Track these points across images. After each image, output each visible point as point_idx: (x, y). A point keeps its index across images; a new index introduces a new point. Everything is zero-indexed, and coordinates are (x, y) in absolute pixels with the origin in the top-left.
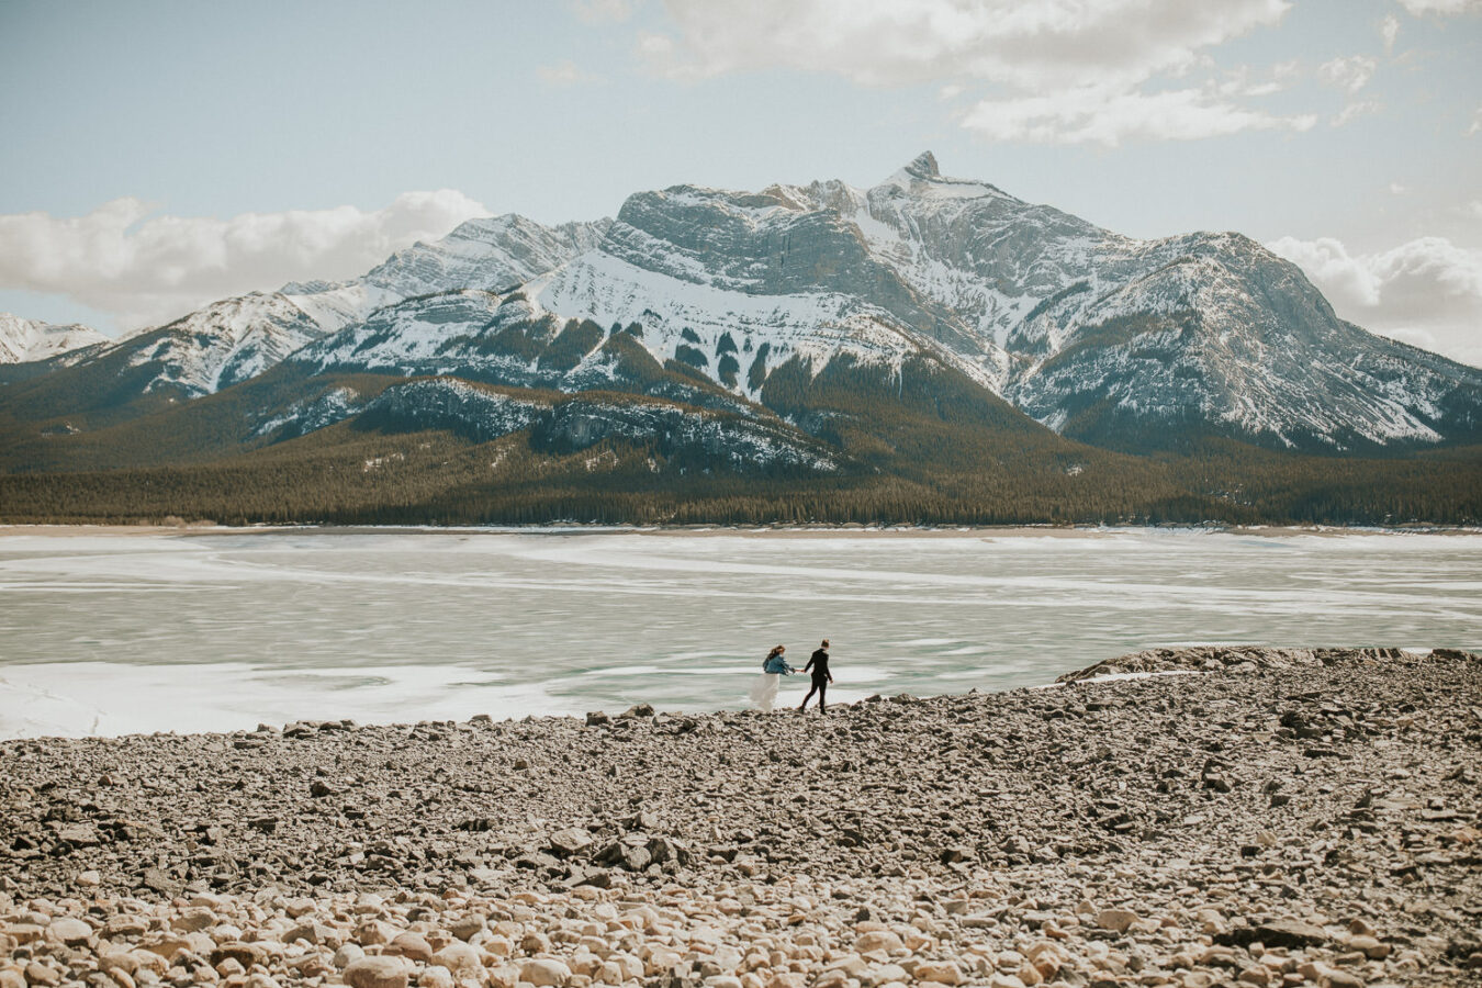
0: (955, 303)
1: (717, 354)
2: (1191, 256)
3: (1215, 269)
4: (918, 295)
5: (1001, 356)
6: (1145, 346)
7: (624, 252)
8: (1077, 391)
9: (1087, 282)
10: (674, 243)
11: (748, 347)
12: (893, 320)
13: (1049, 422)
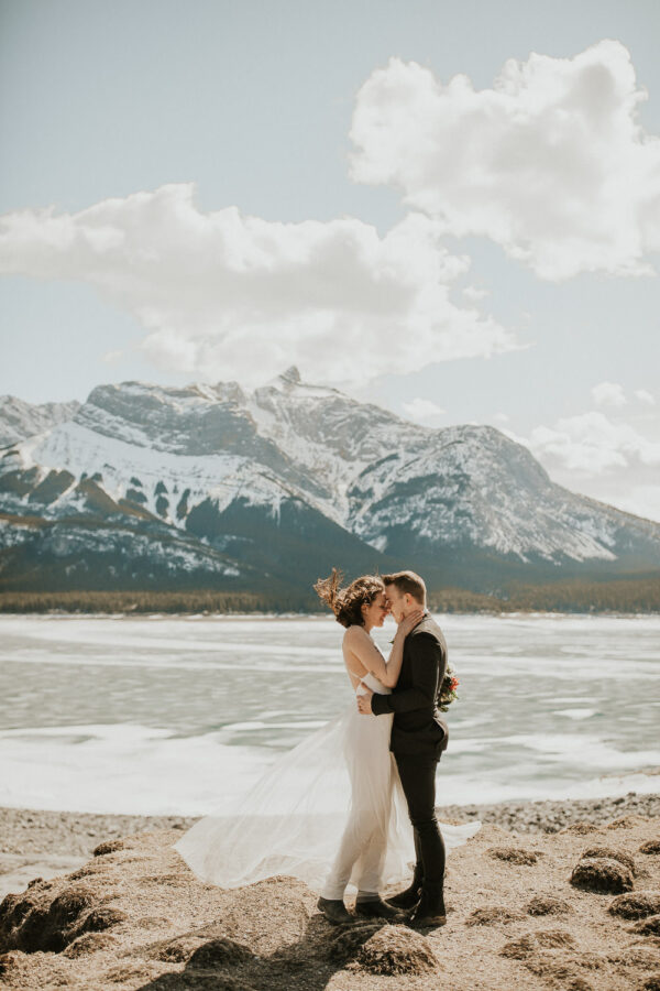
0: (313, 464)
1: (155, 495)
2: (462, 439)
3: (478, 448)
4: (290, 459)
5: (345, 502)
6: (435, 496)
7: (91, 424)
8: (393, 524)
9: (397, 454)
10: (125, 419)
11: (175, 491)
12: (274, 475)
13: (375, 544)
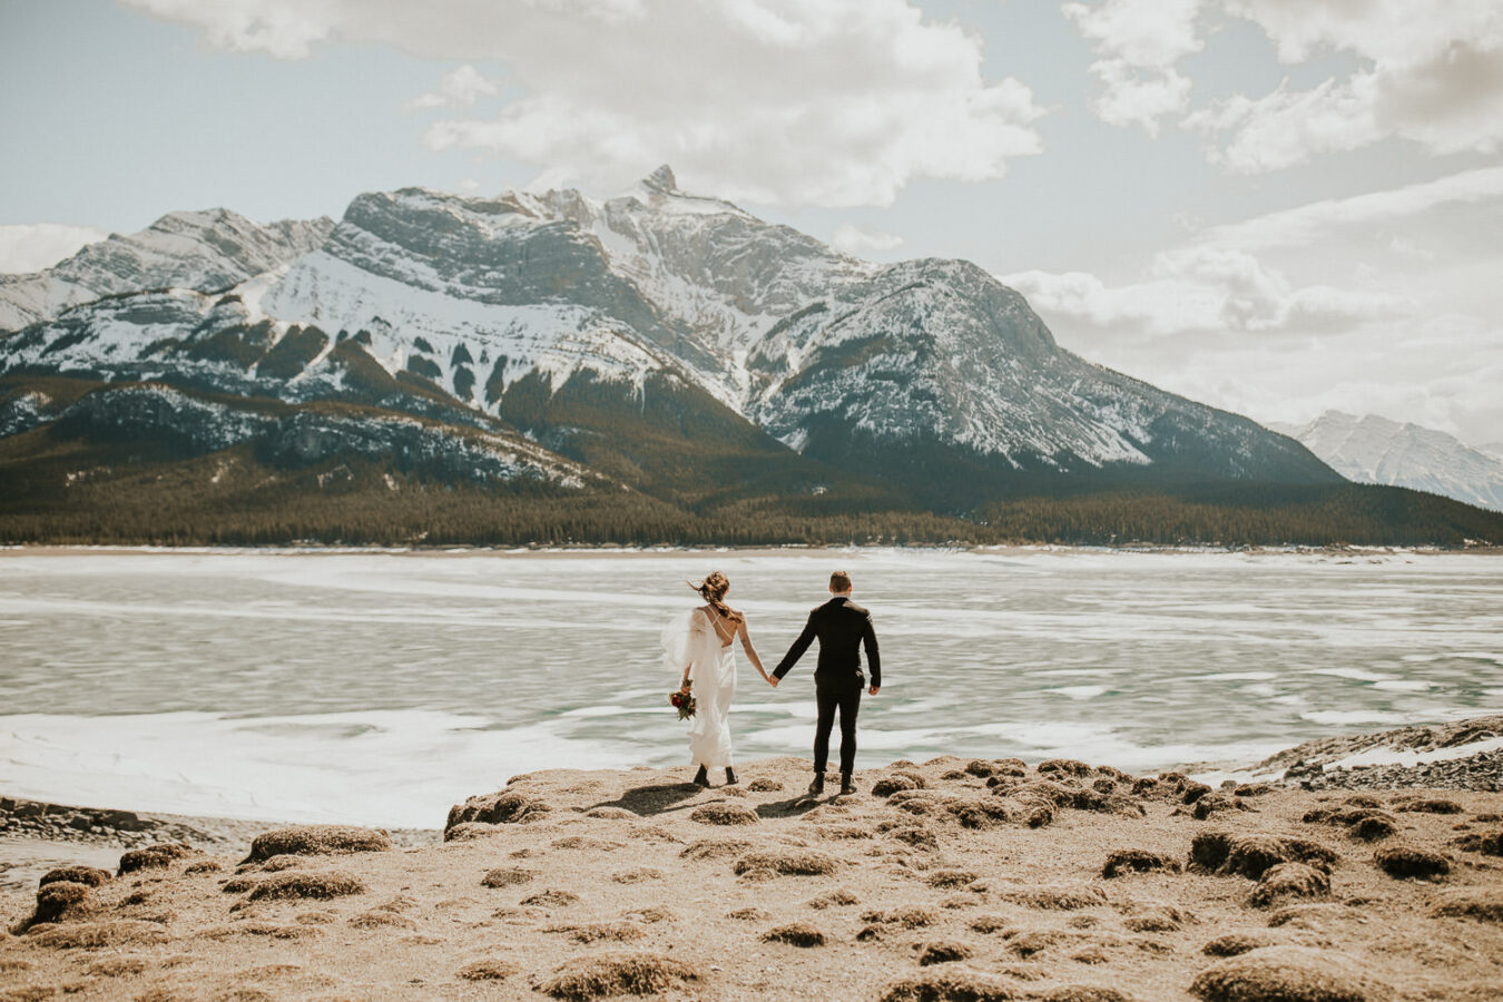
0: (694, 319)
1: (452, 365)
2: (923, 281)
3: (946, 294)
4: (659, 310)
5: (742, 375)
6: (881, 368)
7: (350, 255)
8: (816, 411)
10: (404, 248)
11: (484, 359)
12: (635, 335)
13: (789, 440)
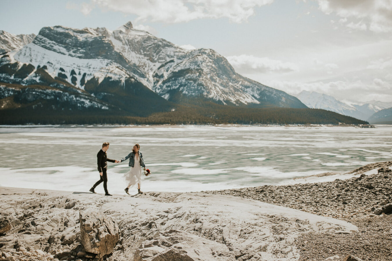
0: (138, 64)
1: (71, 75)
2: (200, 54)
3: (206, 58)
4: (128, 61)
5: (151, 79)
6: (189, 77)
7: (41, 44)
8: (172, 89)
9: (173, 60)
10: (56, 42)
11: (80, 74)
12: (122, 68)
13: (164, 97)
